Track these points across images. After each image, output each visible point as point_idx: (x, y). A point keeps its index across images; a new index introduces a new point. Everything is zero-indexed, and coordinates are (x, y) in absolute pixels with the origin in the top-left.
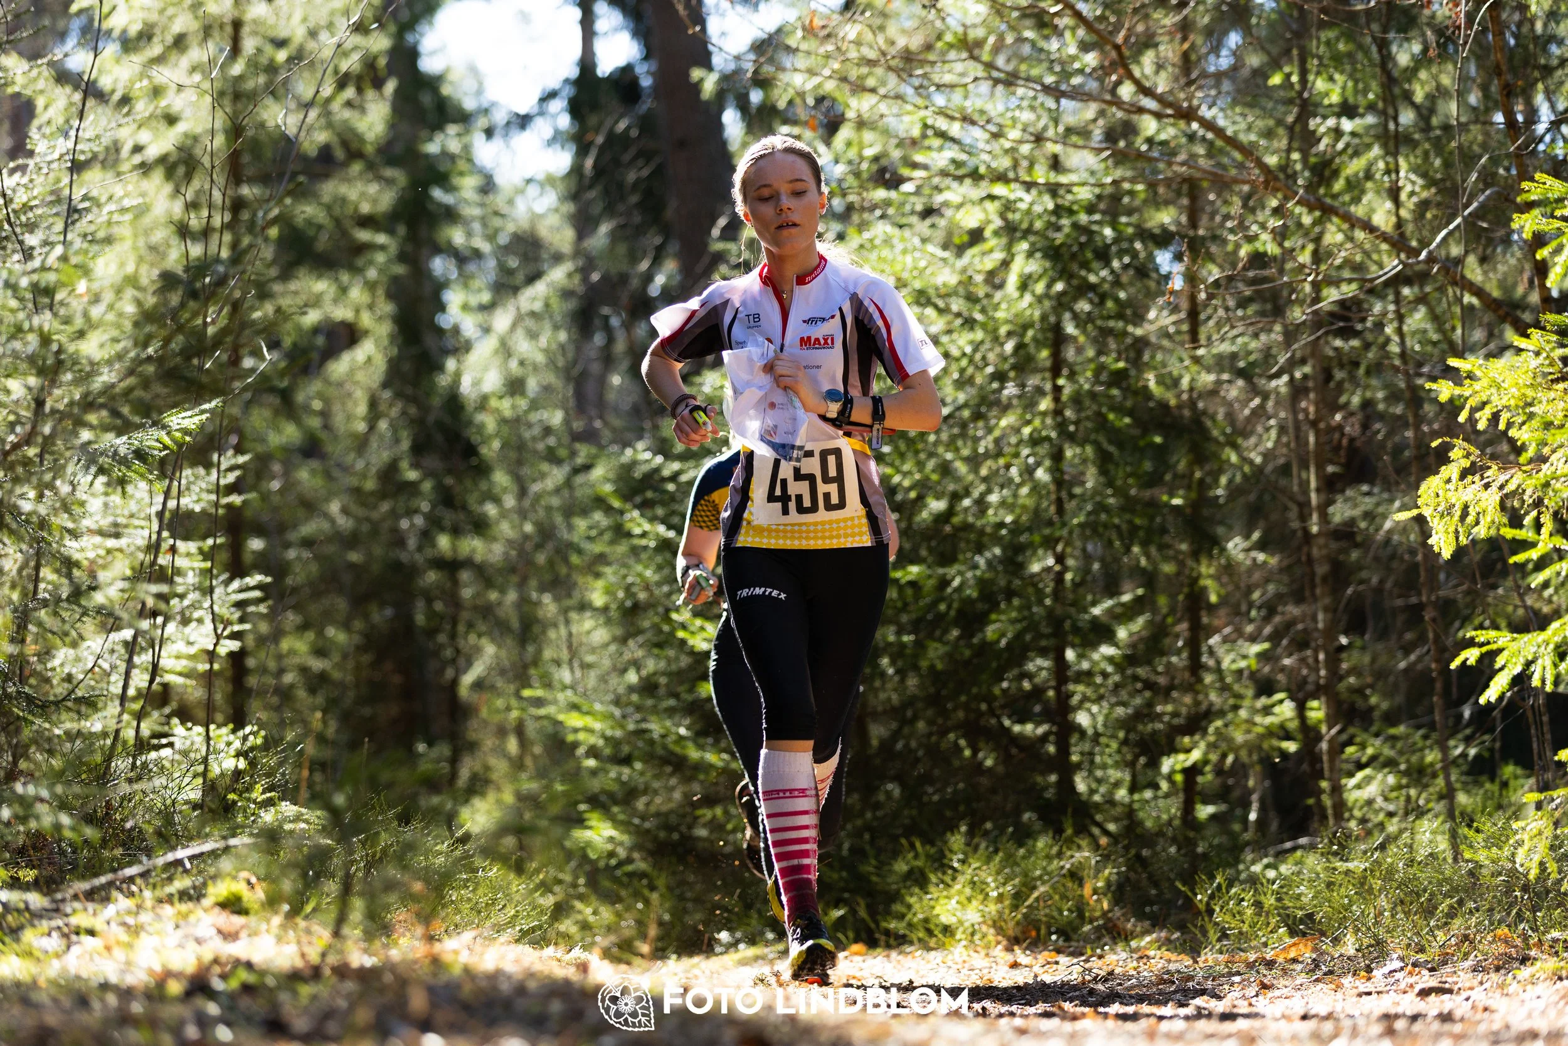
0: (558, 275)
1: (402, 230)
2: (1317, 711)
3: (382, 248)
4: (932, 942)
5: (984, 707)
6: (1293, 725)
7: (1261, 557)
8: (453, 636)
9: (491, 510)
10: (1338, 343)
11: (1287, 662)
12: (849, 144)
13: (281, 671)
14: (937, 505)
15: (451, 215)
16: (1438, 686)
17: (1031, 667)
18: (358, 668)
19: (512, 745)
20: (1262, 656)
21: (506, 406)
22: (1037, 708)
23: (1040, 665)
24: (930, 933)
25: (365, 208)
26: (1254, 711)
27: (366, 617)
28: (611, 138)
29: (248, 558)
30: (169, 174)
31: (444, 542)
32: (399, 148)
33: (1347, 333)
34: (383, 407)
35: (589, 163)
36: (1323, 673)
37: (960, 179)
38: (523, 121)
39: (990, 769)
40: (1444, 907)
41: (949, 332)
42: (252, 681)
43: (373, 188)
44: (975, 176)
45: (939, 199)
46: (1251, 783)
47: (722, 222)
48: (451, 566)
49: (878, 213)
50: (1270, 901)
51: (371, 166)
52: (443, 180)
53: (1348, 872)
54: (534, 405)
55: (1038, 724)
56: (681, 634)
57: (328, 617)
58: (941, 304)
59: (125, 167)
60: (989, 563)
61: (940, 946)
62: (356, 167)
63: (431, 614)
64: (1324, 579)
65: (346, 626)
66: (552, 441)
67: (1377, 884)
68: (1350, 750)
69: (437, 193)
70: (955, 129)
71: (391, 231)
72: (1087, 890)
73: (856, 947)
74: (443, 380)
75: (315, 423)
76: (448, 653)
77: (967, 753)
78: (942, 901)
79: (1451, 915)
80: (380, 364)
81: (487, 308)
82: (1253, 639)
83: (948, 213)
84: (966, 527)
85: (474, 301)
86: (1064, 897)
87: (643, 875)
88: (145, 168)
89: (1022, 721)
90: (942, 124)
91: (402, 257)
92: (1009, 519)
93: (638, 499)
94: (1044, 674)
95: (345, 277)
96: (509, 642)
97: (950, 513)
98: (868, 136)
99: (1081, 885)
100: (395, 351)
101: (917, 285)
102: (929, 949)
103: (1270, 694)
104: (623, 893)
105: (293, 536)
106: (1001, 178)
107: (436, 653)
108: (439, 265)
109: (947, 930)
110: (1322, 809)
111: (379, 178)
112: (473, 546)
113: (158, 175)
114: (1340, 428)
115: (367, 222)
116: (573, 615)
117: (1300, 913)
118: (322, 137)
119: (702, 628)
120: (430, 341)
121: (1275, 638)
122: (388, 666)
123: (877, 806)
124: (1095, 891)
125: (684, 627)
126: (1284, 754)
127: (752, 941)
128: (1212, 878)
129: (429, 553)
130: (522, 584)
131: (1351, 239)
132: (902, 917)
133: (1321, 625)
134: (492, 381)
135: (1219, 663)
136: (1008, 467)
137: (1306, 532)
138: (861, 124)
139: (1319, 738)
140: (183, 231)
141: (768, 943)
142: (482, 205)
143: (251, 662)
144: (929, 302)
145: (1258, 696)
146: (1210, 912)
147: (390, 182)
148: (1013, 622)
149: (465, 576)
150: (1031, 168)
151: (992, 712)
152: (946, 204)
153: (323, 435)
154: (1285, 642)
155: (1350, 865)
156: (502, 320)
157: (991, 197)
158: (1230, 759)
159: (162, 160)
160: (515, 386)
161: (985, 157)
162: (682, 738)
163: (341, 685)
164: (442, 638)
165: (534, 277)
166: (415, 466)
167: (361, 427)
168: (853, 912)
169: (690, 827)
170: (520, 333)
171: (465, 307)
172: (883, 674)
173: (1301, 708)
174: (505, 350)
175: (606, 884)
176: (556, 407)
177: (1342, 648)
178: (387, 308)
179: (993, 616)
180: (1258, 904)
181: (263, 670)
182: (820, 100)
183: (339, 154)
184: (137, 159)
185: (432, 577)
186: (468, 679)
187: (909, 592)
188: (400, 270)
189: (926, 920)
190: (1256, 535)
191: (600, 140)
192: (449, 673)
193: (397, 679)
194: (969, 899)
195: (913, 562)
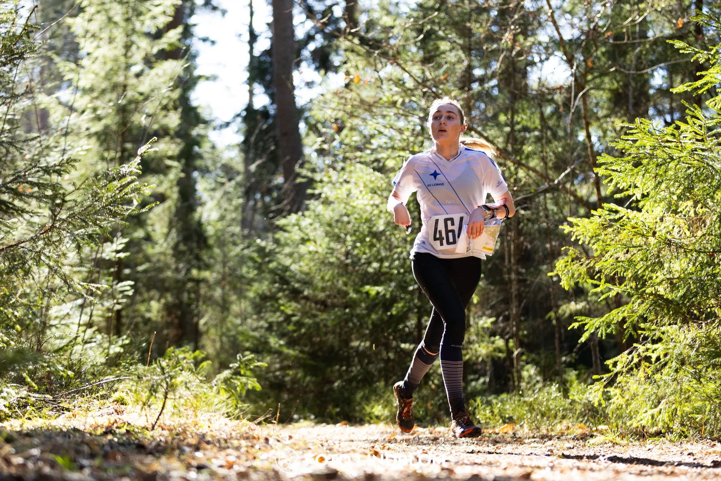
0: (239, 178)
1: (183, 161)
2: (511, 343)
3: (176, 167)
4: (372, 421)
5: (391, 337)
6: (504, 348)
7: (492, 287)
8: (197, 306)
9: (212, 261)
10: (522, 212)
11: (501, 325)
12: (346, 136)
13: (134, 317)
14: (375, 265)
15: (200, 156)
16: (557, 335)
17: (408, 324)
18: (162, 317)
19: (218, 345)
20: (493, 323)
21: (220, 225)
22: (410, 338)
23: (412, 322)
24: (371, 418)
25: (170, 153)
26: (488, 342)
27: (166, 298)
28: (261, 131)
29: (122, 276)
30: (99, 139)
31: (194, 272)
32: (183, 132)
33: (525, 209)
34: (174, 224)
35: (253, 139)
36: (514, 329)
37: (387, 149)
38: (227, 124)
39: (393, 360)
40: (560, 414)
41: (382, 203)
42: (124, 320)
43: (173, 146)
44: (393, 148)
45: (379, 156)
46: (488, 368)
47: (300, 162)
48: (198, 281)
49: (358, 160)
50: (496, 411)
51: (172, 138)
52: (198, 144)
53: (525, 402)
54: (229, 226)
55: (411, 344)
56: (282, 308)
57: (151, 299)
58: (379, 193)
59: (82, 135)
60: (395, 287)
61: (374, 423)
62: (167, 139)
63: (189, 298)
64: (516, 296)
65: (159, 301)
66: (235, 238)
67: (536, 407)
68: (524, 358)
69: (196, 148)
70: (386, 131)
71: (179, 161)
72: (429, 405)
73: (343, 422)
74: (196, 216)
75: (150, 229)
76: (195, 312)
77: (384, 354)
78: (376, 407)
79: (564, 417)
80: (173, 209)
81: (214, 190)
82: (490, 316)
83: (383, 161)
84: (386, 273)
85: (209, 187)
86: (420, 407)
87: (266, 394)
88: (89, 136)
89: (405, 342)
90: (382, 129)
91: (183, 171)
92: (402, 271)
93: (267, 259)
94: (414, 326)
95: (162, 177)
96: (219, 309)
97: (381, 267)
98: (354, 133)
99: (427, 402)
100: (179, 204)
101: (371, 186)
102: (370, 423)
103: (495, 336)
104: (259, 400)
105: (140, 268)
106: (403, 149)
107: (191, 312)
108: (196, 174)
109: (378, 417)
110: (513, 377)
111: (175, 143)
112: (206, 274)
113: (94, 140)
114: (522, 243)
115: (171, 158)
116: (243, 301)
117: (507, 416)
118: (156, 127)
119: (290, 306)
120: (191, 201)
121: (498, 317)
122: (173, 316)
123: (352, 372)
124: (432, 405)
125: (283, 305)
126: (499, 358)
127: (305, 418)
128: (475, 401)
129: (189, 276)
130: (223, 288)
131: (528, 175)
132: (361, 411)
133: (514, 311)
134: (215, 215)
135: (477, 324)
136: (402, 252)
137: (510, 278)
138: (352, 129)
139: (512, 353)
140: (103, 159)
141: (311, 420)
142: (212, 153)
143: (124, 313)
144: (375, 193)
145: (490, 336)
146: (474, 414)
147: (179, 144)
148: (403, 307)
149: (202, 285)
150: (413, 147)
151: (394, 339)
152: (382, 158)
153: (152, 234)
154: (501, 318)
155: (526, 399)
156: (218, 194)
157: (399, 156)
158: (480, 359)
159: (96, 134)
160: (222, 218)
161: (397, 142)
162: (281, 346)
163: (156, 322)
164: (193, 306)
165: (230, 180)
166: (185, 244)
167: (165, 230)
168: (342, 409)
169: (283, 377)
170: (225, 199)
171: (205, 189)
172: (354, 324)
173: (507, 342)
174: (219, 206)
175: (253, 397)
176: (237, 225)
177: (521, 321)
178: (176, 189)
179: (396, 305)
180: (492, 412)
181: (127, 316)
182: (336, 120)
183: (161, 132)
184: (87, 133)
185: (190, 285)
186: (202, 322)
187: (364, 295)
188: (182, 175)
189: (370, 413)
190: (490, 280)
191: (257, 131)
192: (195, 319)
193: (176, 321)
194: (386, 406)
195: (367, 284)
